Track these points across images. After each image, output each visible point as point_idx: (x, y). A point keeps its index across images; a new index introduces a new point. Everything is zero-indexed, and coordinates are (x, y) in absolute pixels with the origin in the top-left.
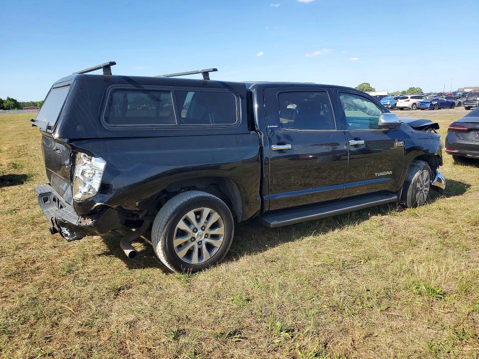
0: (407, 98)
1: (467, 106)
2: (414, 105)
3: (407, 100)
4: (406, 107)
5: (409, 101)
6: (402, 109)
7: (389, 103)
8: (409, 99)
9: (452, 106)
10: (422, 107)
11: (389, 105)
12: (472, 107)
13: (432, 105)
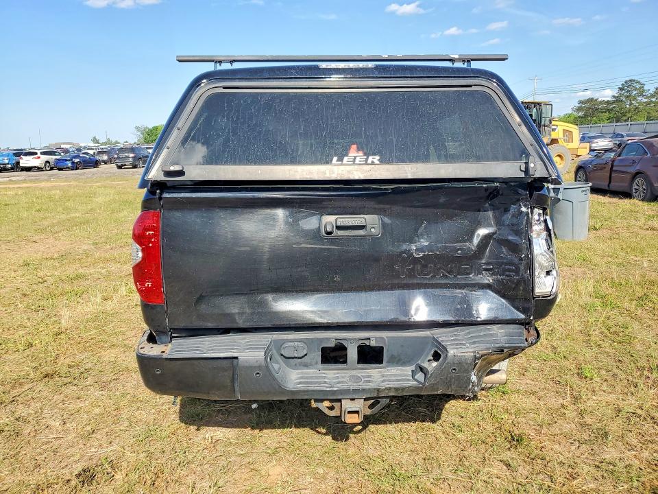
0: (36, 154)
1: (119, 164)
2: (47, 164)
3: (36, 156)
4: (35, 167)
5: (39, 158)
6: (29, 169)
7: (7, 161)
8: (39, 155)
9: (96, 164)
10: (61, 165)
11: (8, 164)
12: (125, 165)
13: (73, 163)
